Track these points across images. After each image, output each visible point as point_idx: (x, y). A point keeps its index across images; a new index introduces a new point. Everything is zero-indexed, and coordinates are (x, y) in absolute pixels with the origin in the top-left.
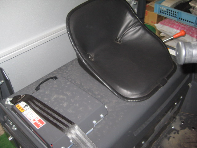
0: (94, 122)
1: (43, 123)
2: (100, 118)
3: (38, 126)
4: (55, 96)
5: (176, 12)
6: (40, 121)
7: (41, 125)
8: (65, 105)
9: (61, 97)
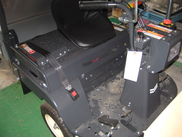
0: (61, 54)
1: (33, 52)
2: (64, 53)
3: (31, 53)
4: (42, 42)
5: (161, 19)
6: (32, 51)
7: (33, 53)
8: (46, 46)
9: (45, 43)
